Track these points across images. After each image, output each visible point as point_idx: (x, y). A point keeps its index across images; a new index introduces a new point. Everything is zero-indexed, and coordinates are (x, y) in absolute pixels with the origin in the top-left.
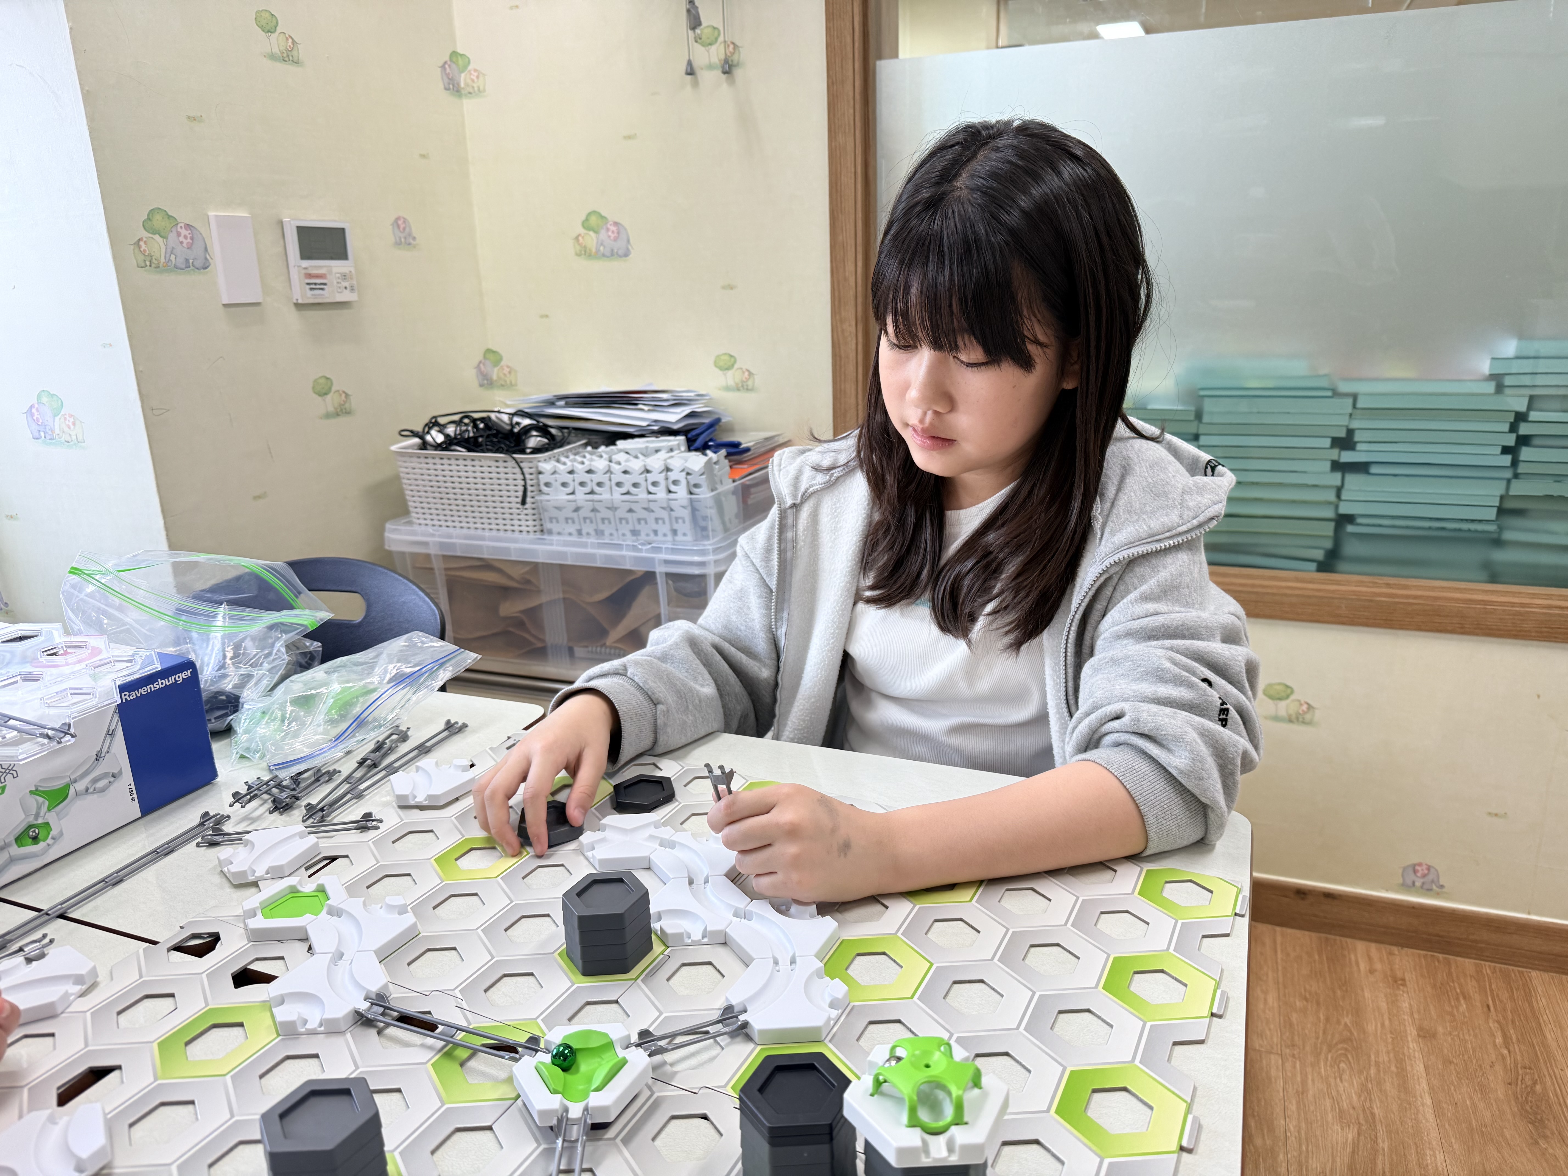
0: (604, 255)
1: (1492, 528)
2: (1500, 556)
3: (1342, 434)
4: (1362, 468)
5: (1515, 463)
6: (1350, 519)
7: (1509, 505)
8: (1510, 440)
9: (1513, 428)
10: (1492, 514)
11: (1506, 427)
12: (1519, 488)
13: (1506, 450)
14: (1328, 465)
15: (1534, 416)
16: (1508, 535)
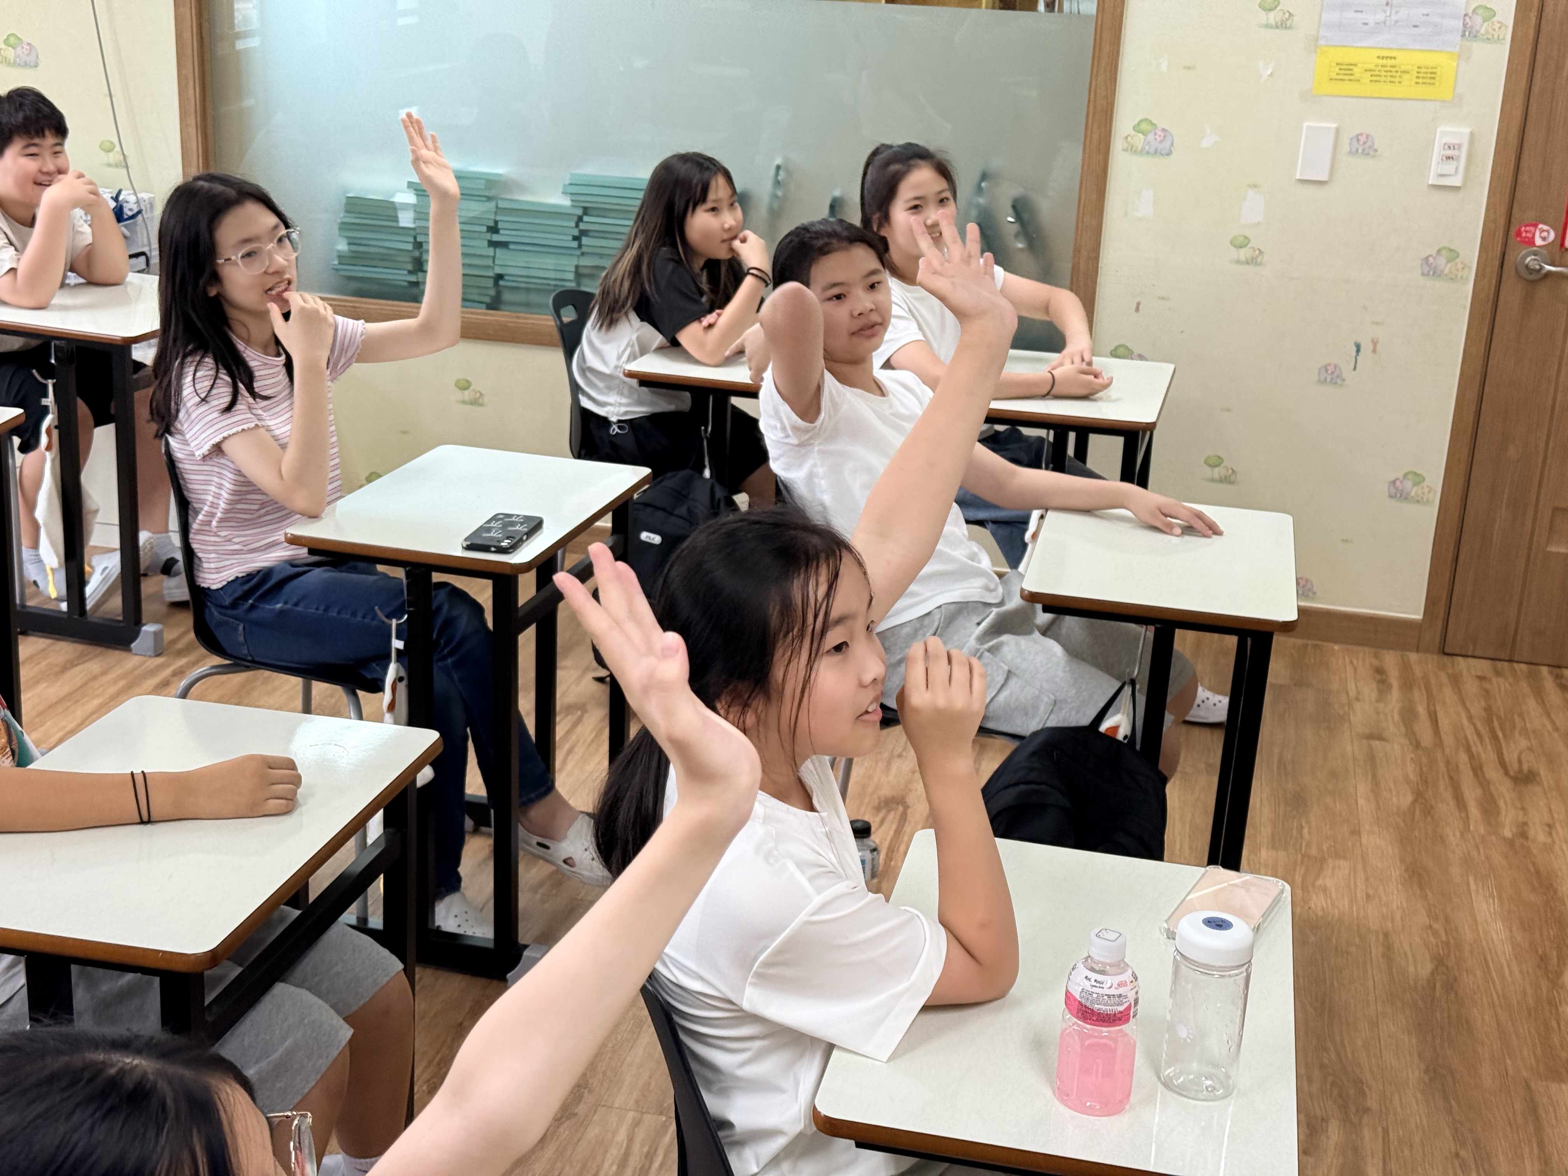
0: (19, 65)
1: (572, 284)
3: (492, 224)
4: (504, 245)
5: (580, 246)
6: (500, 277)
7: (581, 271)
8: (576, 232)
9: (577, 226)
10: (571, 276)
11: (573, 224)
12: (586, 262)
13: (575, 238)
14: (486, 243)
15: (587, 219)
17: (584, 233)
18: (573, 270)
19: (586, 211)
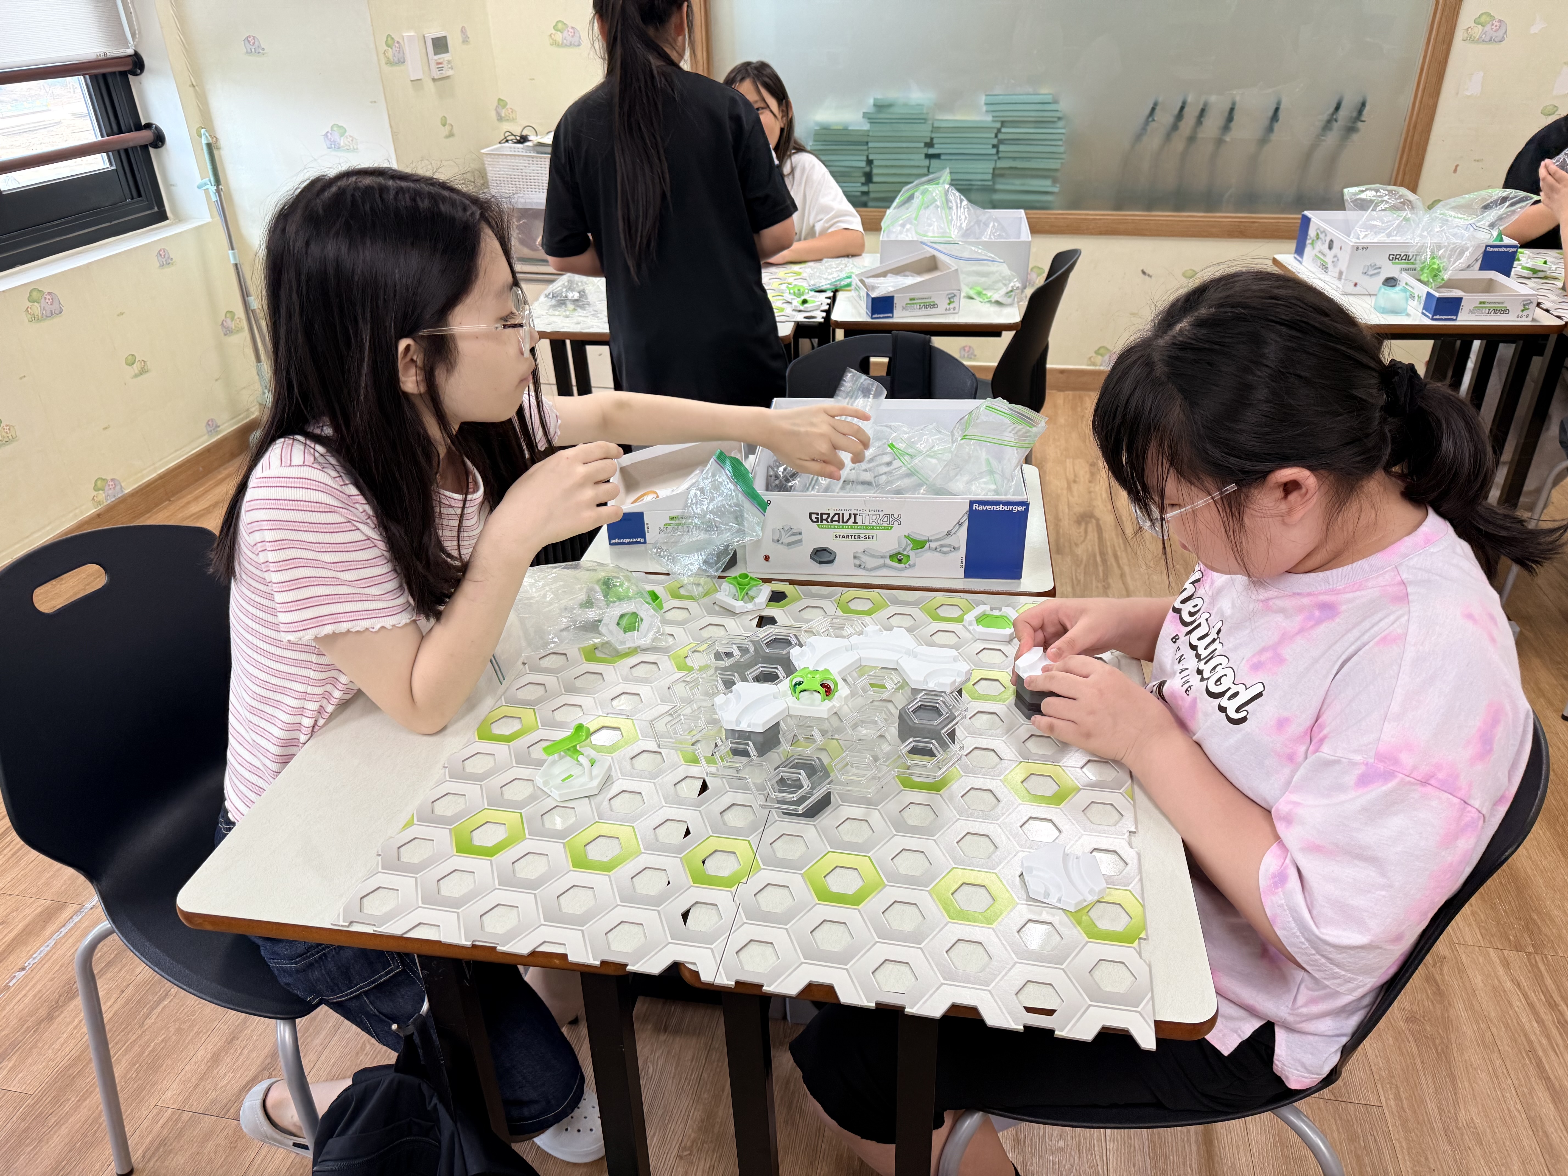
1: (990, 183)
2: (996, 197)
3: (928, 140)
4: (937, 156)
5: (998, 152)
7: (997, 172)
8: (995, 141)
9: (996, 136)
10: (989, 177)
11: (993, 135)
12: (1001, 164)
13: (994, 146)
14: (923, 156)
15: (1003, 130)
16: (998, 187)
17: (1001, 142)
18: (991, 171)
19: (1003, 123)
